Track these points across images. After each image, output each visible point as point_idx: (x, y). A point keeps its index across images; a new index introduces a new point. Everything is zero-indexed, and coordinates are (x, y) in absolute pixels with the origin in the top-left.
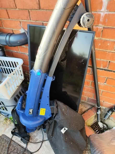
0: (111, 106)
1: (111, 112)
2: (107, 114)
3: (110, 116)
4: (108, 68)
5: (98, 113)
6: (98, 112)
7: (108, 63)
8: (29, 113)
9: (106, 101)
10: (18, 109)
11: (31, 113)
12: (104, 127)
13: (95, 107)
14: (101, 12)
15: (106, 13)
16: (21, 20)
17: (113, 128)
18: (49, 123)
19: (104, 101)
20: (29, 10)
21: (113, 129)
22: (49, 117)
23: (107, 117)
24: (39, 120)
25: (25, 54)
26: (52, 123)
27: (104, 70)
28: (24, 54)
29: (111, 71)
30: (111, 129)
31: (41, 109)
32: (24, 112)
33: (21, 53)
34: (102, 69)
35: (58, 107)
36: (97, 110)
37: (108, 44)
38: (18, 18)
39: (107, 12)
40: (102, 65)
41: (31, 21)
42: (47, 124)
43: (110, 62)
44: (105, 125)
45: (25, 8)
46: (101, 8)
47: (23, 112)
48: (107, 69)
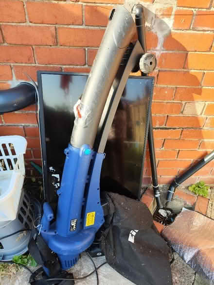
0: (171, 179)
1: (174, 188)
2: (169, 193)
3: (173, 194)
4: (165, 125)
5: (157, 196)
6: (156, 194)
7: (166, 118)
8: (71, 228)
9: (163, 175)
10: (45, 231)
11: (74, 227)
12: (168, 214)
13: (149, 189)
14: (156, 50)
15: (162, 52)
16: (12, 64)
17: (182, 209)
18: (104, 236)
19: (161, 176)
20: (34, 47)
21: (182, 211)
22: (101, 224)
23: (170, 197)
24: (88, 235)
25: (18, 126)
26: (109, 233)
27: (161, 128)
28: (15, 127)
29: (171, 128)
30: (180, 212)
31: (88, 214)
32: (56, 233)
33: (9, 126)
34: (158, 128)
35: (115, 202)
36: (154, 191)
37: (166, 92)
38: (8, 60)
39: (163, 50)
40: (158, 122)
41: (37, 65)
42: (102, 238)
43: (168, 116)
44: (168, 212)
45: (25, 42)
46: (156, 46)
47: (53, 233)
48: (165, 127)
